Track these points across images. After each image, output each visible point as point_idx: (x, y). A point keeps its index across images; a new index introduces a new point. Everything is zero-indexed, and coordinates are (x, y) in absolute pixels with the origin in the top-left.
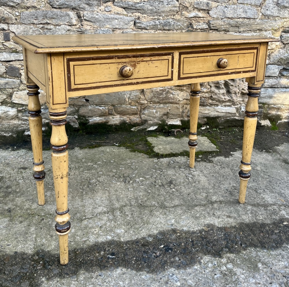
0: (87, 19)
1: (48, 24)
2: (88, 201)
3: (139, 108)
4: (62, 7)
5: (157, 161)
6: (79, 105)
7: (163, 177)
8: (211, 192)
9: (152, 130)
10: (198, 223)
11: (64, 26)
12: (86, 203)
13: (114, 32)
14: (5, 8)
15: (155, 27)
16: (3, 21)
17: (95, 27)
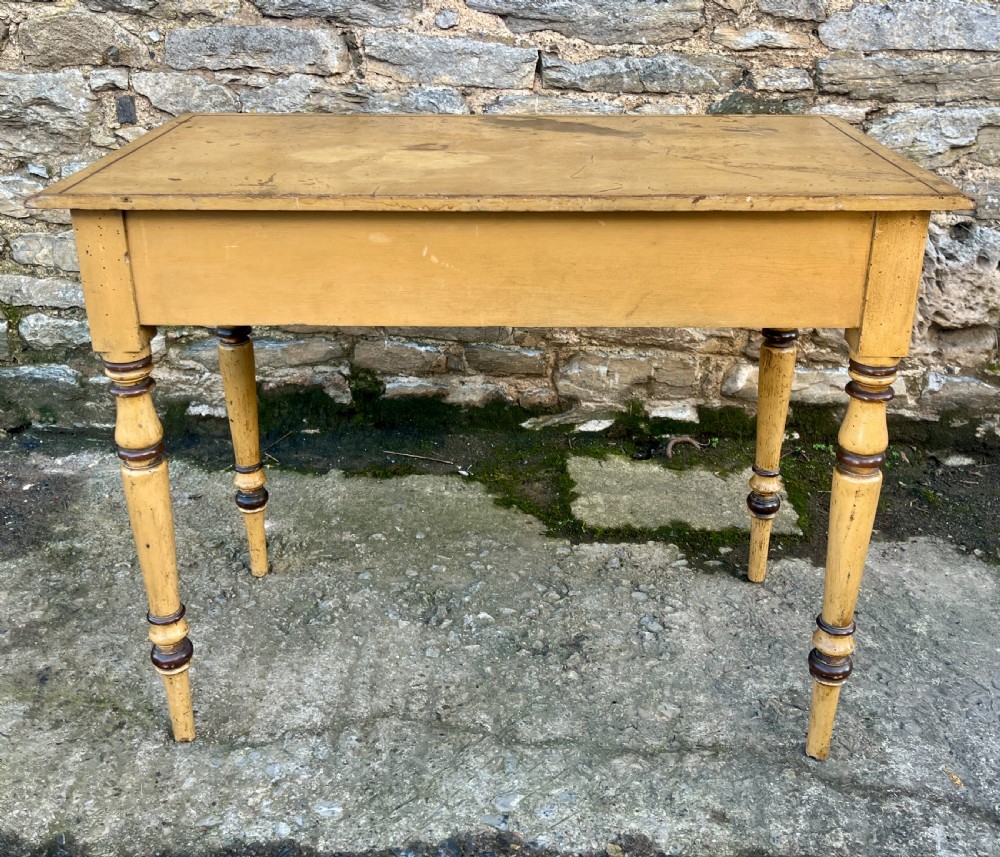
0: (374, 54)
1: (250, 69)
2: (281, 678)
3: (551, 356)
4: (293, 14)
5: (566, 551)
6: (352, 336)
7: (558, 617)
8: (699, 704)
9: (594, 433)
10: (599, 823)
11: (298, 76)
12: (270, 683)
13: (469, 98)
14: (118, 19)
15: (610, 84)
16: (114, 60)
17: (403, 80)
